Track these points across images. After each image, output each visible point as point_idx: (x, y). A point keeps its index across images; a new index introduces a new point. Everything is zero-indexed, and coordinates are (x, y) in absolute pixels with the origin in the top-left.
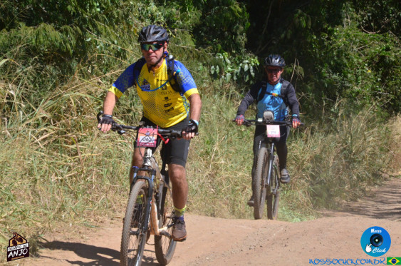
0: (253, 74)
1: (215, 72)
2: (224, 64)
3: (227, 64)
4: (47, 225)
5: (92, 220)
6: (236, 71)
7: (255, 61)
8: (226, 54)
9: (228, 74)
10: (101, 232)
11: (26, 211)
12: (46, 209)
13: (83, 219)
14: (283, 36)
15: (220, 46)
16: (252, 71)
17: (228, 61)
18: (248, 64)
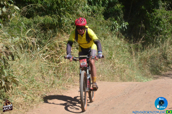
0: (126, 28)
1: (112, 29)
2: (115, 25)
3: (117, 25)
4: (48, 90)
5: (65, 87)
6: (120, 27)
7: (127, 23)
8: (116, 21)
9: (117, 29)
10: (69, 91)
11: (39, 85)
12: (47, 84)
13: (62, 87)
14: (136, 14)
15: (114, 19)
16: (126, 27)
17: (117, 24)
18: (124, 24)
